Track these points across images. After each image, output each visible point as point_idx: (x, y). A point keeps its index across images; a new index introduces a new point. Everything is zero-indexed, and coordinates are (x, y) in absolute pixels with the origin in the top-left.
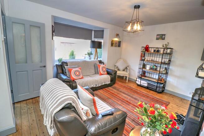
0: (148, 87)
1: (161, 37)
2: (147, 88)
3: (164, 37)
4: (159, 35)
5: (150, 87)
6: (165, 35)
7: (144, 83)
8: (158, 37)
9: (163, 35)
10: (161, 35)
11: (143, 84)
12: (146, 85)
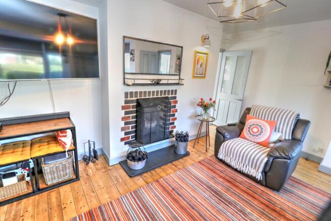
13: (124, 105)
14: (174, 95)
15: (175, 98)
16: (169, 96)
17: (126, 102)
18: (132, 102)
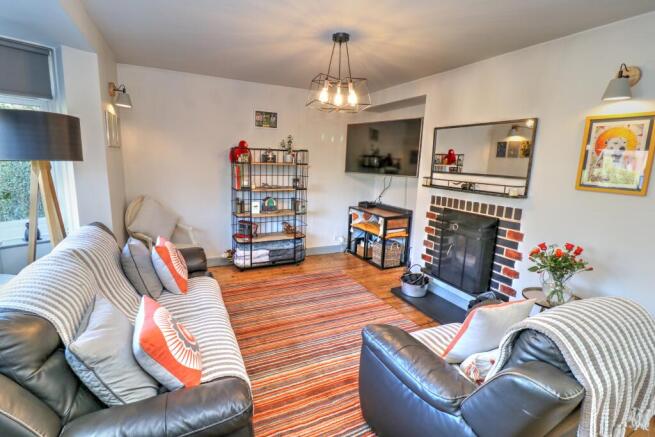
0: (273, 262)
1: (268, 119)
2: (272, 265)
3: (273, 119)
4: (262, 113)
5: (280, 257)
6: (275, 115)
7: (261, 255)
8: (260, 118)
9: (270, 114)
10: (267, 113)
11: (258, 260)
12: (266, 259)
13: (429, 211)
14: (512, 220)
15: (517, 226)
16: (501, 218)
17: (432, 208)
18: (437, 210)
